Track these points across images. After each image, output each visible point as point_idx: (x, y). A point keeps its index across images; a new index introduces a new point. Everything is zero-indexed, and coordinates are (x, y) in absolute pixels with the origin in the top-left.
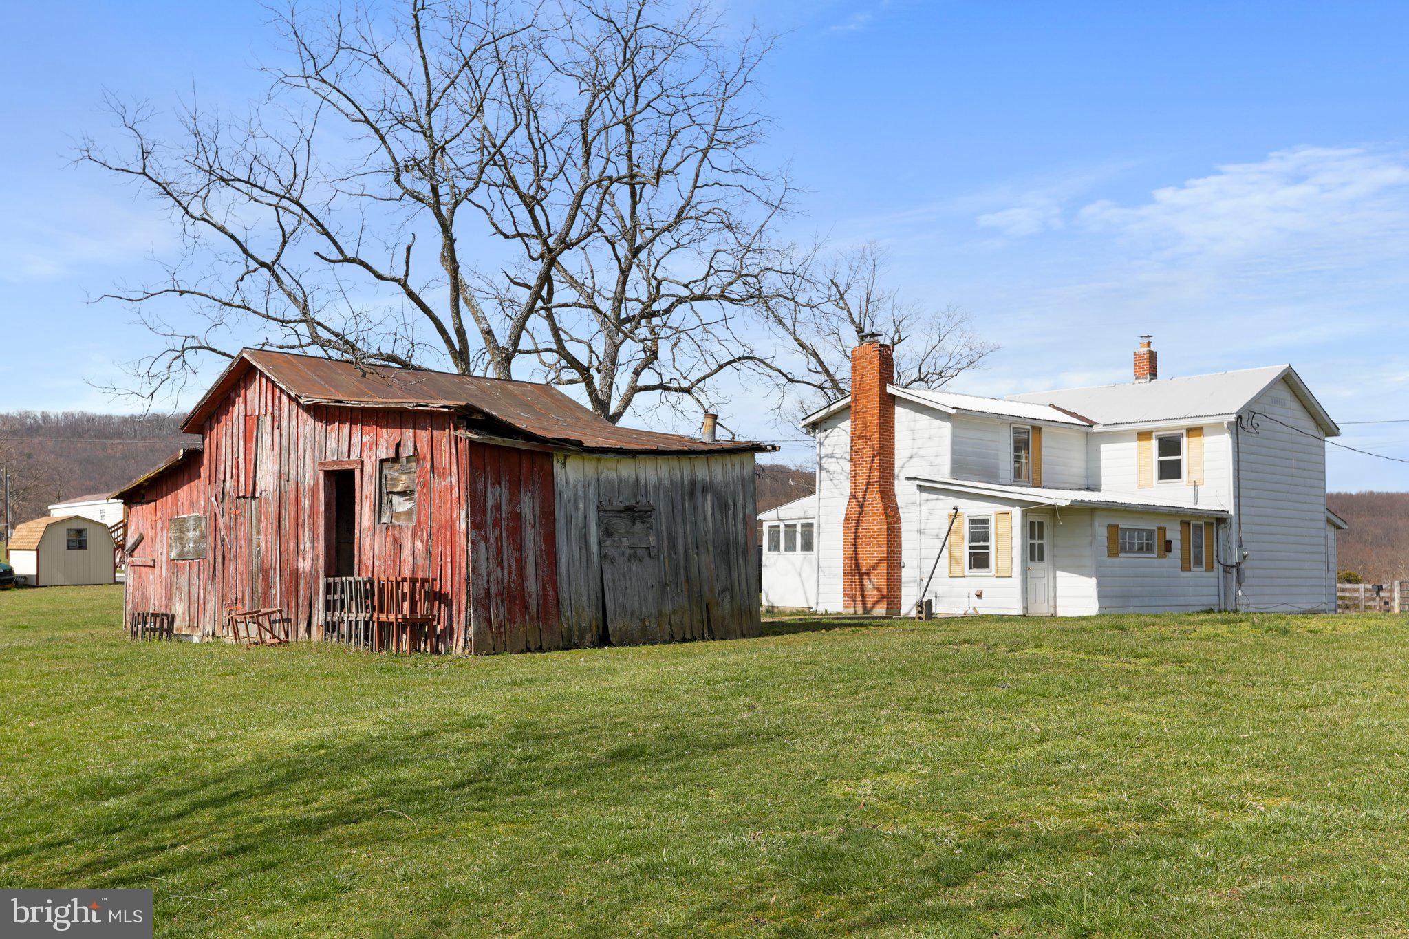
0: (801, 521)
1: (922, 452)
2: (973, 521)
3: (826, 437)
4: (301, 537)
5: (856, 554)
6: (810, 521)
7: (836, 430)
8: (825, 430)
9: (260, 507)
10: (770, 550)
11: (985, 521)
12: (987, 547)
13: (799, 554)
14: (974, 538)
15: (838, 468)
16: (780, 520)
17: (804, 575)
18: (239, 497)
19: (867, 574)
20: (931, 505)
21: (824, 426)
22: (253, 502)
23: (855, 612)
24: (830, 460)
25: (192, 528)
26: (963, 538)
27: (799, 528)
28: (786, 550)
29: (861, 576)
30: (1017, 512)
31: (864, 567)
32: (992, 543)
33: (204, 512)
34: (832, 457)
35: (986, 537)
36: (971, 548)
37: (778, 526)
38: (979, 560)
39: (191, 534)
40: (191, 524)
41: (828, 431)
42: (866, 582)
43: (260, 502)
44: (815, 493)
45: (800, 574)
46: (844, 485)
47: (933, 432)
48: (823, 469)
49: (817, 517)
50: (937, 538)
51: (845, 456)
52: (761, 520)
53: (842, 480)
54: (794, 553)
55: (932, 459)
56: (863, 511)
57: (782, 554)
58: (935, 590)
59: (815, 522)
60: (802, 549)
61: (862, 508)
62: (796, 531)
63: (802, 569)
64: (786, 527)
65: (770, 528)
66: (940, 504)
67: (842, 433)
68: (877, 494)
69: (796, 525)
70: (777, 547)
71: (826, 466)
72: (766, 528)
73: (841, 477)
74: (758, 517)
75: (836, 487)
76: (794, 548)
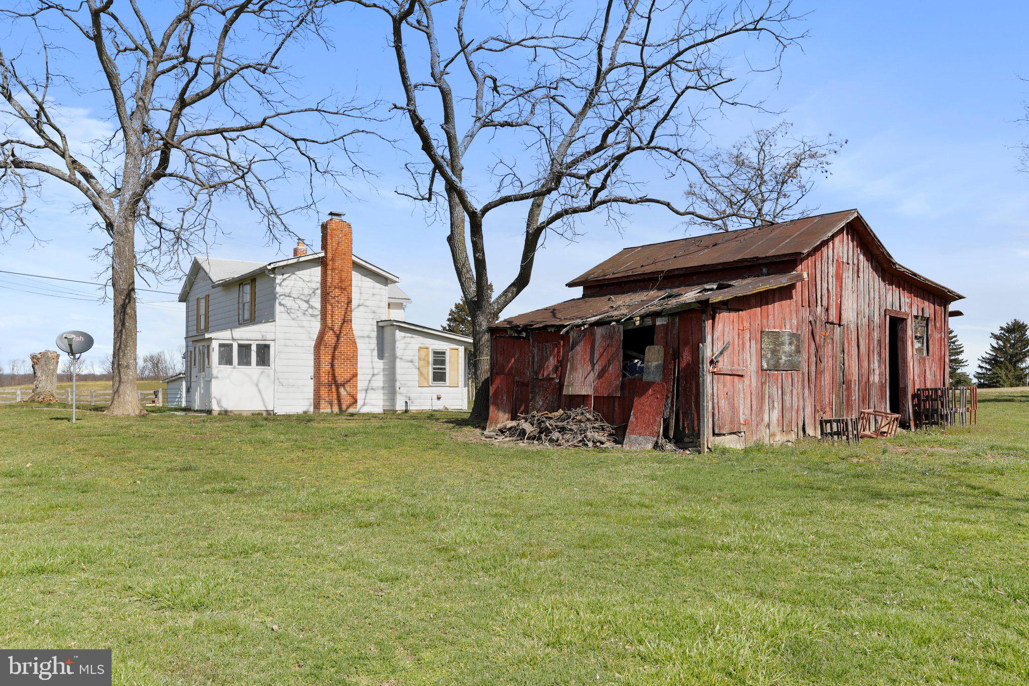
0: (257, 342)
1: (367, 303)
2: (435, 353)
3: (284, 280)
4: (871, 359)
5: (333, 370)
6: (267, 343)
7: (293, 276)
8: (283, 274)
9: (844, 332)
10: (220, 363)
11: (444, 353)
12: (444, 369)
13: (254, 369)
14: (436, 362)
15: (296, 306)
16: (233, 339)
17: (260, 385)
18: (827, 322)
19: (343, 385)
20: (408, 340)
21: (283, 271)
22: (839, 329)
23: (332, 412)
24: (287, 298)
25: (787, 342)
26: (428, 363)
27: (254, 348)
28: (239, 364)
29: (338, 386)
30: (462, 349)
31: (340, 380)
32: (447, 366)
33: (797, 330)
34: (289, 296)
35: (443, 362)
36: (434, 369)
37: (231, 345)
38: (439, 376)
39: (787, 348)
40: (786, 339)
41: (285, 276)
42: (342, 390)
43: (844, 328)
44: (274, 321)
45: (257, 385)
46: (300, 318)
47: (376, 291)
48: (280, 304)
49: (274, 340)
50: (412, 361)
51: (301, 297)
52: (210, 339)
53: (299, 315)
54: (249, 367)
55: (375, 309)
56: (338, 339)
57: (234, 368)
58: (408, 395)
59: (272, 344)
60: (258, 364)
61: (338, 337)
62: (251, 350)
63: (258, 381)
64: (240, 346)
65: (221, 345)
66: (413, 340)
67: (299, 279)
68: (351, 328)
69: (250, 345)
70: (229, 362)
71: (283, 302)
72: (215, 345)
73: (299, 312)
74: (207, 336)
75: (293, 319)
76: (248, 363)
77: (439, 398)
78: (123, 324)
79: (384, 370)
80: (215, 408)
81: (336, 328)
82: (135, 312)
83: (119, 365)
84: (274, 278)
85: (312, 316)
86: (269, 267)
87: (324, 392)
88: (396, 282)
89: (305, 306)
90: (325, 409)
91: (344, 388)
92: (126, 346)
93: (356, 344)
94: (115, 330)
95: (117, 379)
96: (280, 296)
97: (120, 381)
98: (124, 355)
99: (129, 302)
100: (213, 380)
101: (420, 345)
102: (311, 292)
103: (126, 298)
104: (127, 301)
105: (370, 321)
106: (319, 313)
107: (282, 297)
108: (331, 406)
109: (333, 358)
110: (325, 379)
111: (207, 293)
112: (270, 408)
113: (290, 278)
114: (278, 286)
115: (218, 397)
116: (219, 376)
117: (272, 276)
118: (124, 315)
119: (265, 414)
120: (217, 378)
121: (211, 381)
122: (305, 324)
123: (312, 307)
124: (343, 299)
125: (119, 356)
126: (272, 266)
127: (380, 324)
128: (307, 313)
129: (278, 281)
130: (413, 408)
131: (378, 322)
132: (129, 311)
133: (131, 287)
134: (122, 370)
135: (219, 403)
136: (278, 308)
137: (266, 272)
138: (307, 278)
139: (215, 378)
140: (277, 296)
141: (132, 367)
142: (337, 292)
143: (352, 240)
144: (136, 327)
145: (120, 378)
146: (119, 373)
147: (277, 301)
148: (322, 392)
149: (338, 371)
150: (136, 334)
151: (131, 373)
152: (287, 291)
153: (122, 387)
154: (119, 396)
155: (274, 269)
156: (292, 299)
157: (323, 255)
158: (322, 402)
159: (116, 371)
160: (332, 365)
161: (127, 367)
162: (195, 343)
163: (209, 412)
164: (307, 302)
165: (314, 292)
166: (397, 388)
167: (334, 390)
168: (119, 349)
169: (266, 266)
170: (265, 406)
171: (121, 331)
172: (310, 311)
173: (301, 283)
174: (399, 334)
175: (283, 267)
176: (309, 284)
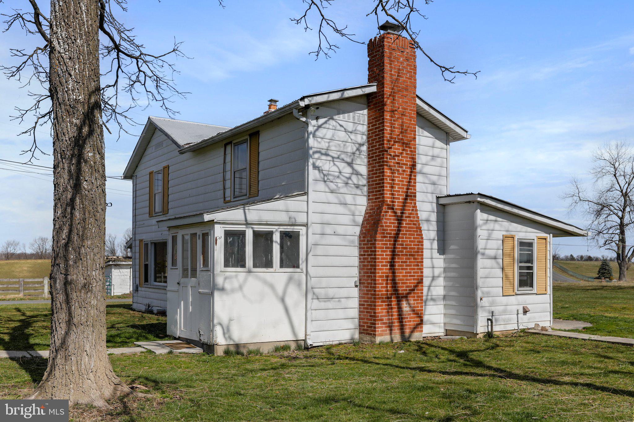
0: (283, 229)
2: (522, 244)
3: (319, 127)
5: (394, 273)
6: (296, 229)
7: (332, 122)
8: (317, 118)
10: (226, 265)
12: (532, 268)
13: (277, 274)
14: (522, 258)
15: (335, 171)
16: (247, 224)
17: (288, 301)
19: (406, 297)
21: (318, 113)
23: (392, 341)
24: (324, 157)
26: (514, 260)
27: (276, 237)
28: (255, 266)
29: (399, 299)
32: (535, 264)
34: (327, 155)
35: (529, 258)
36: (520, 268)
37: (243, 233)
41: (321, 121)
42: (404, 305)
44: (306, 194)
45: (283, 300)
46: (342, 191)
47: (436, 152)
48: (315, 167)
49: (306, 225)
50: (495, 258)
51: (343, 156)
52: (212, 223)
53: (340, 185)
54: (270, 270)
55: (434, 178)
56: (400, 224)
57: (250, 272)
58: (493, 309)
59: (302, 230)
60: (282, 265)
61: (400, 220)
62: (272, 241)
63: (285, 292)
64: (256, 234)
65: (228, 234)
66: (497, 227)
67: (339, 127)
68: (415, 206)
69: (271, 234)
70: (240, 262)
71: (319, 163)
72: (219, 232)
73: (338, 181)
74: (207, 217)
75: (332, 192)
76: (268, 264)
77: (525, 312)
78: (77, 187)
79: (445, 270)
80: (220, 340)
81: (397, 205)
82: (102, 158)
83: (66, 283)
84: (307, 124)
85: (357, 187)
86: (302, 104)
87: (381, 310)
88: (463, 138)
89: (347, 170)
90: (382, 337)
91: (407, 300)
92: (82, 238)
93: (421, 231)
94: (57, 199)
95: (62, 316)
96: (315, 152)
97: (69, 323)
98: (79, 258)
99: (91, 133)
100: (217, 294)
101: (505, 233)
102: (355, 149)
103: (83, 124)
104: (85, 130)
105: (429, 196)
106: (364, 182)
107: (316, 156)
108: (391, 330)
109: (394, 255)
110: (382, 288)
111: (165, 164)
112: (301, 336)
113: (326, 126)
114: (311, 136)
115: (225, 321)
116: (227, 286)
117: (304, 119)
118: (79, 163)
119: (293, 346)
120: (223, 289)
121: (212, 294)
122: (349, 199)
123: (357, 174)
124: (405, 160)
125: (66, 260)
126: (307, 102)
127: (442, 201)
128: (350, 182)
129: (311, 129)
130: (497, 329)
131: (438, 198)
132: (89, 154)
133: (93, 100)
134: (74, 296)
135: (227, 332)
136: (313, 174)
137: (295, 112)
138: (350, 127)
139: (219, 289)
140: (311, 152)
141: (96, 287)
142: (397, 148)
143: (415, 67)
144: (104, 191)
145: (70, 314)
146: (68, 301)
147: (311, 161)
148: (379, 309)
149: (400, 275)
150: (104, 210)
151: (94, 302)
152: (324, 145)
153: (73, 336)
154: (67, 358)
155: (307, 107)
156: (330, 158)
157: (374, 89)
158: (379, 325)
159: (61, 297)
160: (392, 265)
161: (86, 287)
162: (173, 231)
163: (209, 348)
164: (350, 164)
165: (358, 149)
166: (479, 300)
167: (394, 303)
168: (66, 245)
169: (297, 102)
170: (294, 333)
171: (73, 200)
172: (354, 178)
173: (342, 135)
174: (481, 216)
175: (318, 105)
176: (353, 136)
